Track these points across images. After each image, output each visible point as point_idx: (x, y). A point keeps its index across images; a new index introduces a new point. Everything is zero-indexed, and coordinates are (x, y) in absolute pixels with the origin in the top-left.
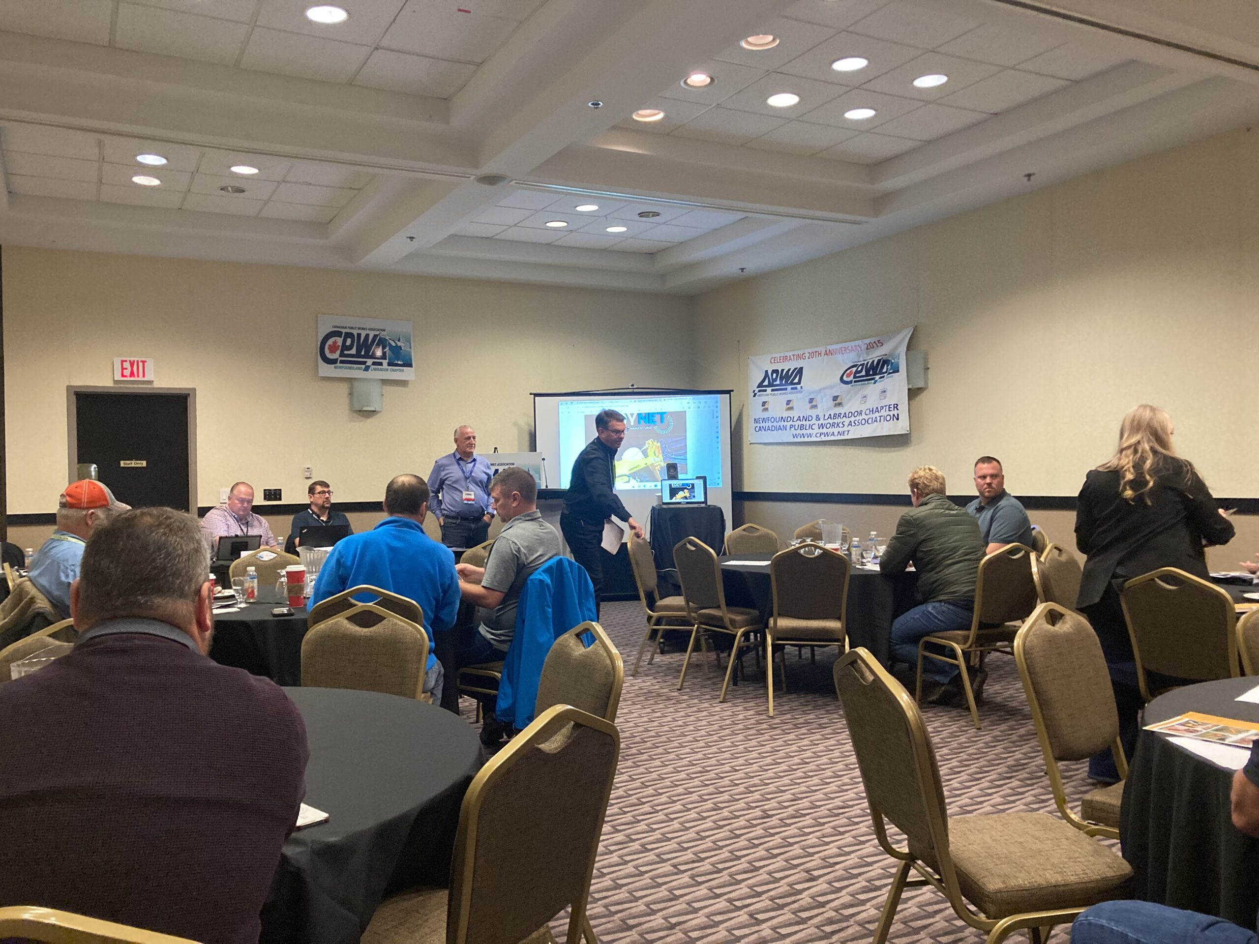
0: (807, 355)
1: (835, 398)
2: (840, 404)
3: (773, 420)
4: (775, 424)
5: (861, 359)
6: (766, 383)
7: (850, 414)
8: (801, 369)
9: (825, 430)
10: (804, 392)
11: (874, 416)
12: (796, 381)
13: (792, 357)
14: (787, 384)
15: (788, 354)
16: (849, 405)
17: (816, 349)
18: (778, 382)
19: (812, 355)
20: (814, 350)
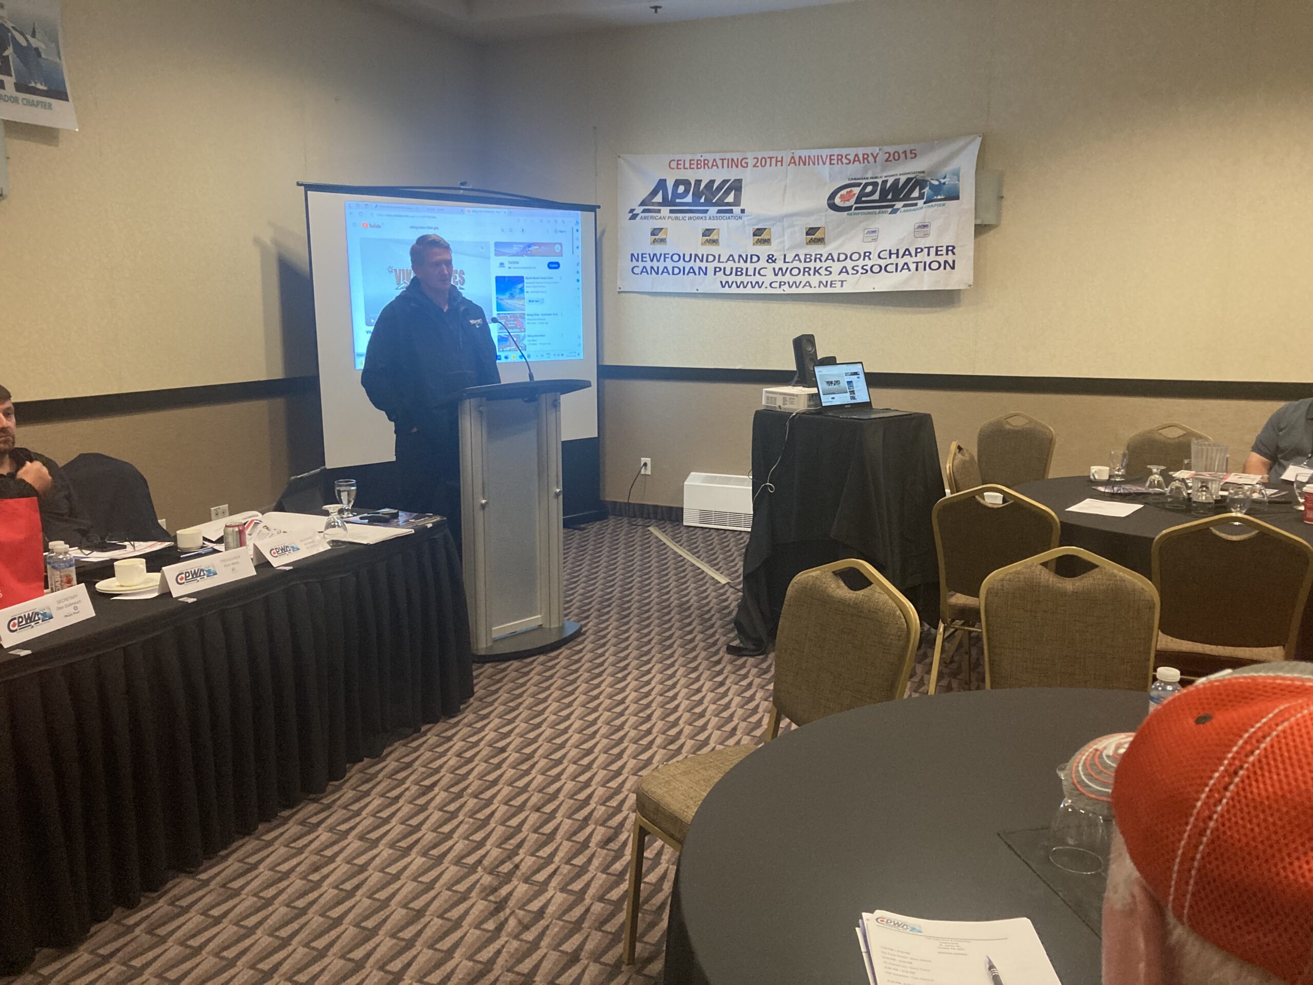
0: (751, 162)
1: (811, 231)
2: (821, 241)
3: (676, 258)
4: (681, 264)
5: (869, 175)
6: (659, 198)
7: (842, 257)
8: (740, 181)
9: (788, 278)
10: (745, 219)
11: (901, 262)
12: (730, 198)
13: (719, 163)
14: (709, 203)
15: (710, 157)
16: (840, 241)
17: (772, 154)
18: (689, 199)
19: (761, 162)
20: (766, 154)
